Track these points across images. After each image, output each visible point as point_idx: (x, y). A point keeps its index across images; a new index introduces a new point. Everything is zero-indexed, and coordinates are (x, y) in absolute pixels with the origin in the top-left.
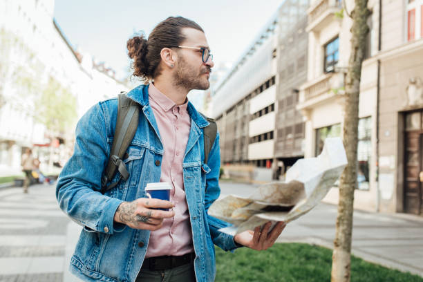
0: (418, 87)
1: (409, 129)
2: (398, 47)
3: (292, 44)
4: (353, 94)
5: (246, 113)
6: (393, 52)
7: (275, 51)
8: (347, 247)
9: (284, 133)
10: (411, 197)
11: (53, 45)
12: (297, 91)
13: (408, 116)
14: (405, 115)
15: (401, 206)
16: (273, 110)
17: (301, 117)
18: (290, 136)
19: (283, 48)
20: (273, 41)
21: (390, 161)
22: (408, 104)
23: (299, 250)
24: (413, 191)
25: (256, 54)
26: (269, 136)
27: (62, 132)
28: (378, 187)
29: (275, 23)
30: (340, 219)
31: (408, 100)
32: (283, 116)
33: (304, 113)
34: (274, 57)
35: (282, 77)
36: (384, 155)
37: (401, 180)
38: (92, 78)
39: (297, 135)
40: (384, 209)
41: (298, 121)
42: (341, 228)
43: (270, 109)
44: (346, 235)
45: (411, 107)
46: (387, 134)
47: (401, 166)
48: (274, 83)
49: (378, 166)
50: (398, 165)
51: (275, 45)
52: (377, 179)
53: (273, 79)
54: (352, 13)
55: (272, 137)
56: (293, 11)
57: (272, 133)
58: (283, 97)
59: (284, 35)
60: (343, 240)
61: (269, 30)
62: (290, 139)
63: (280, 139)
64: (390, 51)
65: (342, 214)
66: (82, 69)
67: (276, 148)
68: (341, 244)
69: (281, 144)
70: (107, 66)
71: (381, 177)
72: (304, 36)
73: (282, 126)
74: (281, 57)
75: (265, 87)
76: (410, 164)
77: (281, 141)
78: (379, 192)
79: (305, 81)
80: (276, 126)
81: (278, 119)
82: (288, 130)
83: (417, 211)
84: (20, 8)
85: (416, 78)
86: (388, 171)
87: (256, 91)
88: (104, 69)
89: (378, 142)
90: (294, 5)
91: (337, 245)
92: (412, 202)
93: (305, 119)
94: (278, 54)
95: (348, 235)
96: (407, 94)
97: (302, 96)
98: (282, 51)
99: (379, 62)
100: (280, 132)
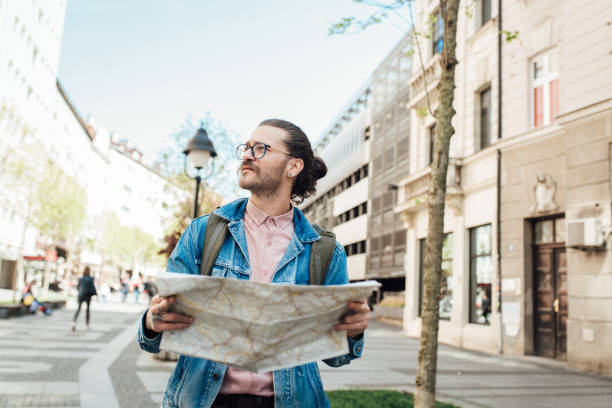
0: (548, 188)
1: (538, 242)
2: (523, 135)
3: (390, 122)
4: (436, 206)
5: (328, 215)
6: (517, 140)
7: (367, 130)
8: (431, 387)
9: (380, 243)
10: (543, 333)
11: (55, 115)
12: (395, 188)
13: (538, 225)
14: (533, 223)
15: (531, 347)
16: (365, 212)
17: (402, 223)
18: (388, 248)
19: (378, 125)
20: (365, 117)
21: (514, 284)
22: (536, 208)
23: (384, 399)
24: (546, 325)
25: (342, 134)
26: (359, 247)
27: (63, 240)
28: (501, 318)
29: (368, 92)
30: (421, 352)
31: (537, 204)
32: (378, 220)
33: (404, 217)
34: (367, 138)
35: (377, 166)
36: (508, 277)
37: (530, 310)
38: (108, 163)
39: (398, 248)
40: (509, 351)
41: (399, 228)
42: (424, 363)
43: (361, 210)
44: (428, 371)
45: (540, 212)
46: (511, 248)
47: (530, 291)
48: (366, 174)
49: (500, 291)
50: (526, 290)
51: (368, 122)
52: (500, 310)
53: (365, 167)
54: (435, 112)
55: (363, 251)
56: (392, 77)
57: (363, 243)
58: (379, 193)
59: (379, 109)
60: (425, 378)
61: (359, 101)
62: (389, 253)
63: (374, 253)
64: (512, 138)
65: (425, 347)
66: (95, 149)
67: (369, 266)
68: (423, 382)
69: (376, 260)
70: (130, 145)
71: (505, 305)
72: (405, 112)
73: (377, 234)
74: (376, 140)
75: (353, 179)
76: (542, 288)
77: (376, 255)
78: (503, 327)
79: (407, 173)
80: (369, 234)
81: (371, 224)
82: (386, 240)
83: (551, 353)
84: (11, 64)
85: (544, 175)
86: (513, 298)
87: (342, 184)
88: (126, 149)
89: (499, 259)
90: (393, 69)
91: (418, 384)
92: (545, 340)
93: (406, 225)
94: (371, 134)
95: (432, 372)
96: (535, 196)
97: (402, 194)
98: (378, 131)
99: (499, 152)
100: (374, 242)
